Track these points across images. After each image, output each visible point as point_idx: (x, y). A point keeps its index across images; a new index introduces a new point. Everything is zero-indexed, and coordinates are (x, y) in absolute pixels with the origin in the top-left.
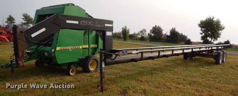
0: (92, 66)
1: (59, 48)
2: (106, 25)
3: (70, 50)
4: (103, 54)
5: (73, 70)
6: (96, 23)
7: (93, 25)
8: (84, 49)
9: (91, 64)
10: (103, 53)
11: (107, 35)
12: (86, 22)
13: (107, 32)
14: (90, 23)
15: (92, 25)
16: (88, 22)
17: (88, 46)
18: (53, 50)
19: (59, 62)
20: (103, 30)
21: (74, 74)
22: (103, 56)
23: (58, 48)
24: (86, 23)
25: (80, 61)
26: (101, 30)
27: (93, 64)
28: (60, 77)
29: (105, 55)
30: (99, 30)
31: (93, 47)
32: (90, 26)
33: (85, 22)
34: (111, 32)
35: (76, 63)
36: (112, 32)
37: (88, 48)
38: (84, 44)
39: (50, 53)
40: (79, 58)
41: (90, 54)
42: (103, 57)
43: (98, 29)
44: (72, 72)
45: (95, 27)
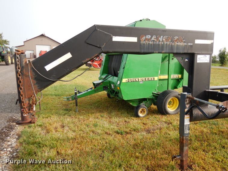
0: (171, 105)
1: (127, 79)
2: (198, 42)
3: (141, 83)
4: (188, 100)
5: (143, 110)
6: (176, 38)
7: (168, 43)
8: (161, 81)
9: (170, 102)
10: (188, 97)
11: (198, 62)
12: (154, 37)
13: (199, 56)
14: (161, 40)
15: (166, 43)
16: (157, 38)
17: (167, 76)
18: (119, 82)
19: (125, 98)
20: (190, 52)
21: (143, 115)
22: (188, 104)
23: (124, 80)
24: (153, 39)
25: (154, 97)
26: (186, 51)
27: (173, 103)
28: (125, 118)
29: (192, 101)
30: (181, 52)
31: (175, 77)
32: (163, 46)
33: (151, 38)
34: (208, 56)
35: (149, 99)
36: (211, 54)
37: (168, 79)
38: (162, 73)
39: (116, 86)
40: (153, 93)
41: (170, 89)
42: (188, 106)
43: (179, 52)
44: (141, 112)
45: (172, 47)
